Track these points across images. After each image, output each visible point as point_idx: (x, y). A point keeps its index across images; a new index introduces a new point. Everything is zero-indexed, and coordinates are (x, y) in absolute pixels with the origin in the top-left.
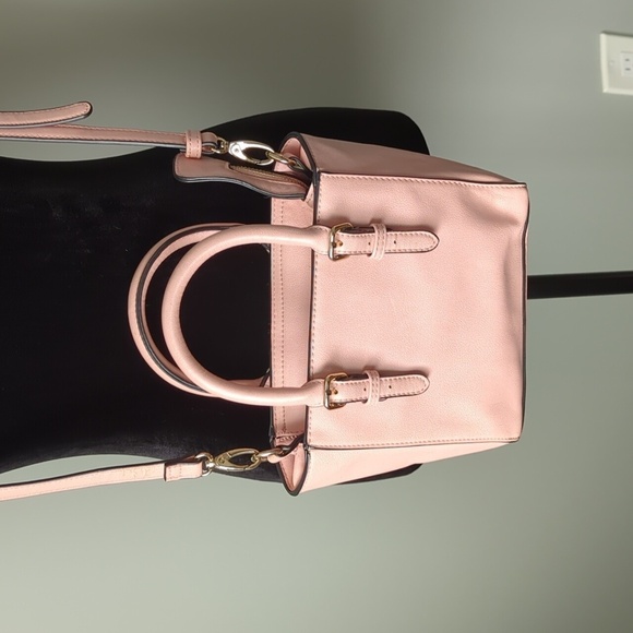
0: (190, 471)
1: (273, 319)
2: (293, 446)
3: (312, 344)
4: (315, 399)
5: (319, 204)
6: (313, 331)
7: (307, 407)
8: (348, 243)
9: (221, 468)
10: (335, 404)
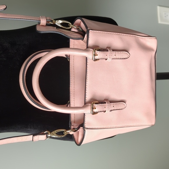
0: (42, 137)
1: (70, 84)
2: (78, 128)
3: (86, 91)
4: (87, 111)
5: (89, 41)
6: (86, 87)
7: (84, 114)
8: (100, 55)
9: (53, 136)
10: (95, 112)
